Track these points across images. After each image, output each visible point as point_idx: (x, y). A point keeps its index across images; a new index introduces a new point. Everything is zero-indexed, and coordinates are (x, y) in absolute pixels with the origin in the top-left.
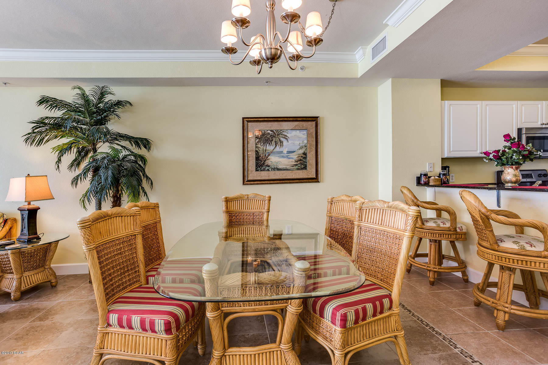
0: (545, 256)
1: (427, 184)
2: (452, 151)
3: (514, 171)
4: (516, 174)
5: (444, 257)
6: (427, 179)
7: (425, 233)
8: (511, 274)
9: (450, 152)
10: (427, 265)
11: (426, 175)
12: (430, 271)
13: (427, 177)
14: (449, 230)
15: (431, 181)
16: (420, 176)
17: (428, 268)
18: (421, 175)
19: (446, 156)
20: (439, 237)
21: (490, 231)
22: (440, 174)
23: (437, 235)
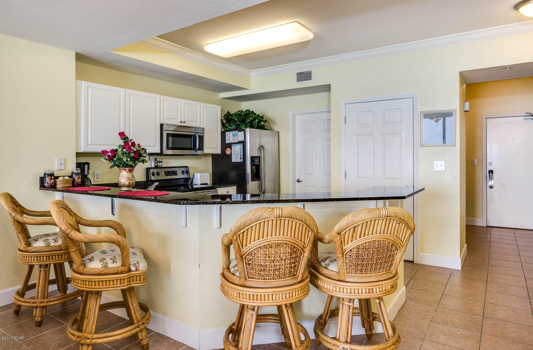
0: (121, 272)
1: (53, 187)
2: (90, 144)
3: (128, 173)
4: (129, 177)
5: (69, 281)
6: (52, 181)
7: (30, 258)
8: (97, 298)
9: (87, 145)
10: (32, 301)
11: (51, 175)
12: (36, 307)
13: (53, 177)
14: (59, 249)
15: (58, 183)
16: (43, 176)
17: (34, 305)
18: (45, 174)
19: (82, 150)
20: (46, 260)
21: (73, 252)
22: (72, 173)
23: (45, 258)
